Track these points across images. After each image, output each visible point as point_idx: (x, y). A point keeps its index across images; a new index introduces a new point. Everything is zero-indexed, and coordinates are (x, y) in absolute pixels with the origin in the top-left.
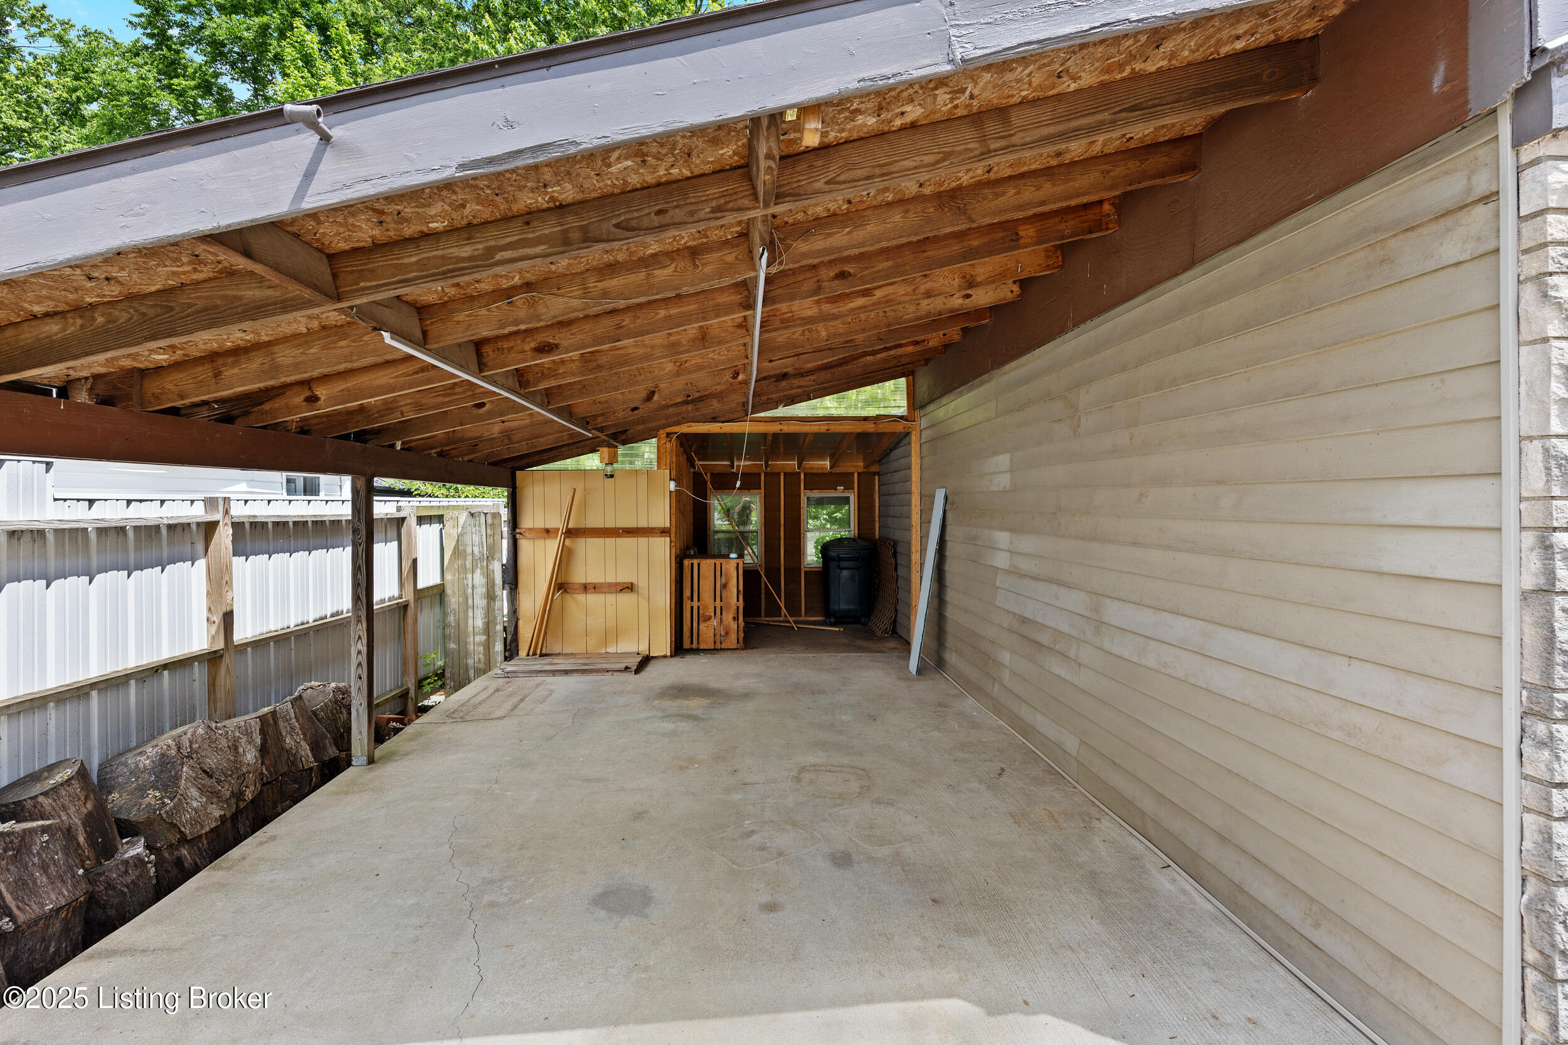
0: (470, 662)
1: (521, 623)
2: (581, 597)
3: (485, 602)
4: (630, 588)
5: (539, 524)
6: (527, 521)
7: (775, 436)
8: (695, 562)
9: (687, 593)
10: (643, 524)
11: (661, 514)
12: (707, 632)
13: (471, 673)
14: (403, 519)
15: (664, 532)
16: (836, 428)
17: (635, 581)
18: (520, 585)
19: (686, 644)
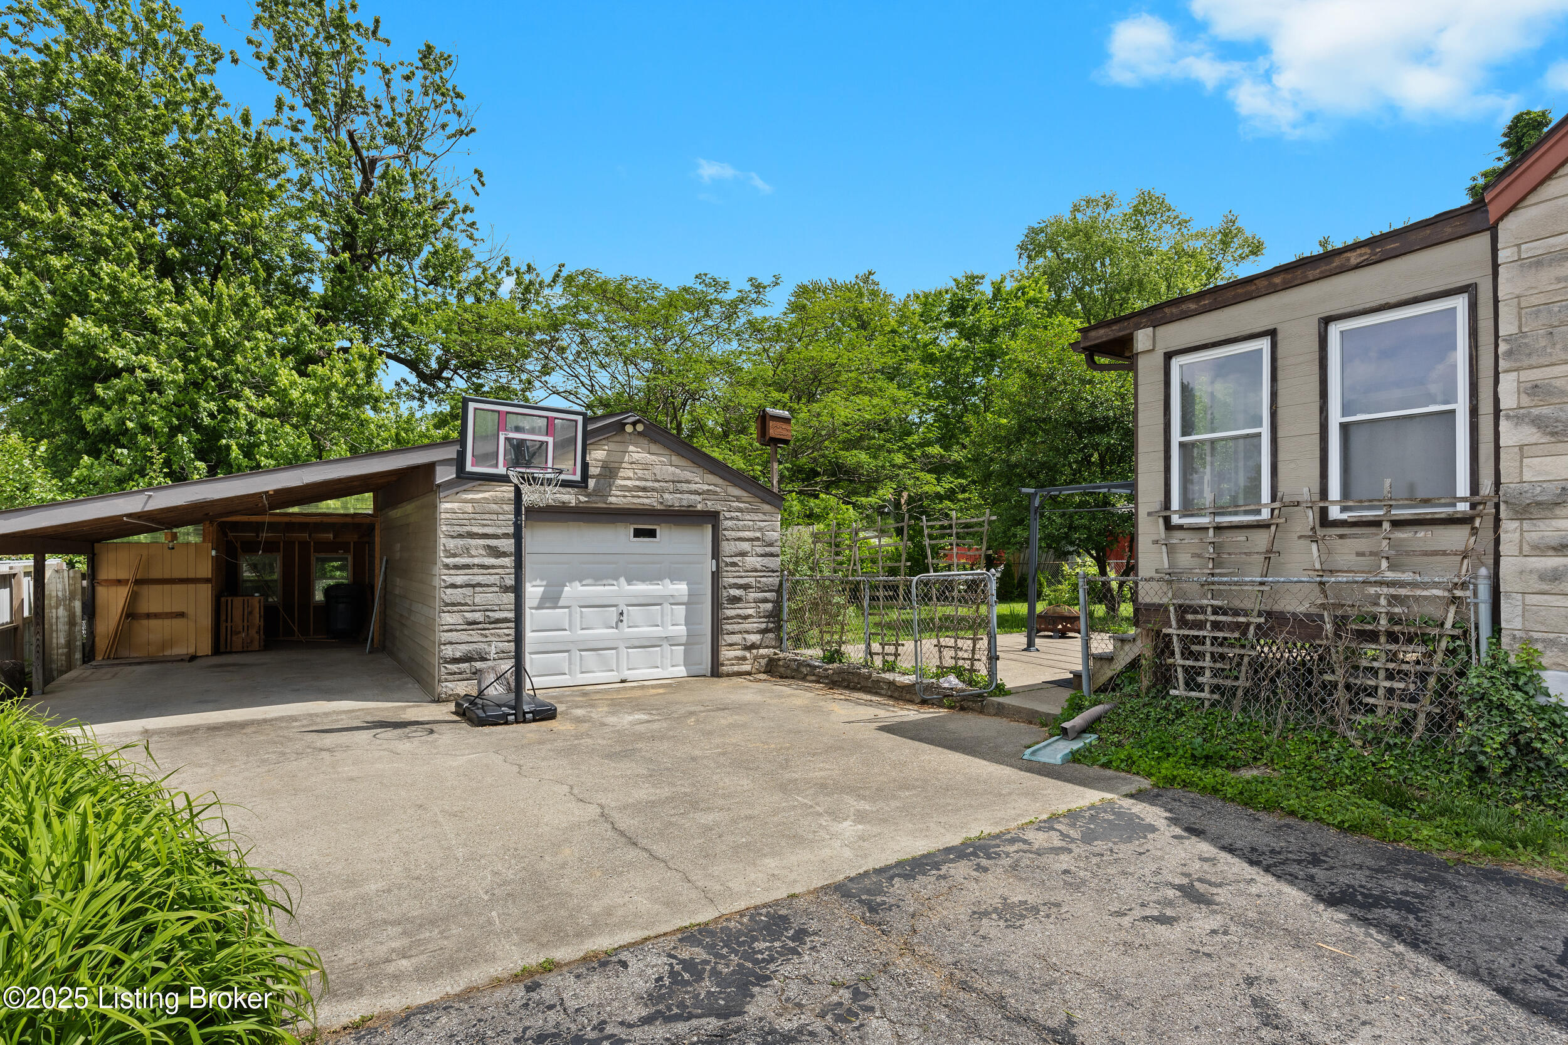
0: (54, 666)
1: (97, 639)
2: (145, 622)
3: (67, 627)
4: (182, 615)
5: (112, 576)
6: (104, 574)
7: (286, 523)
8: (230, 599)
9: (223, 618)
10: (192, 575)
11: (205, 569)
12: (238, 641)
13: (55, 673)
14: (15, 575)
15: (207, 581)
16: (325, 520)
17: (185, 610)
18: (97, 616)
19: (222, 649)
